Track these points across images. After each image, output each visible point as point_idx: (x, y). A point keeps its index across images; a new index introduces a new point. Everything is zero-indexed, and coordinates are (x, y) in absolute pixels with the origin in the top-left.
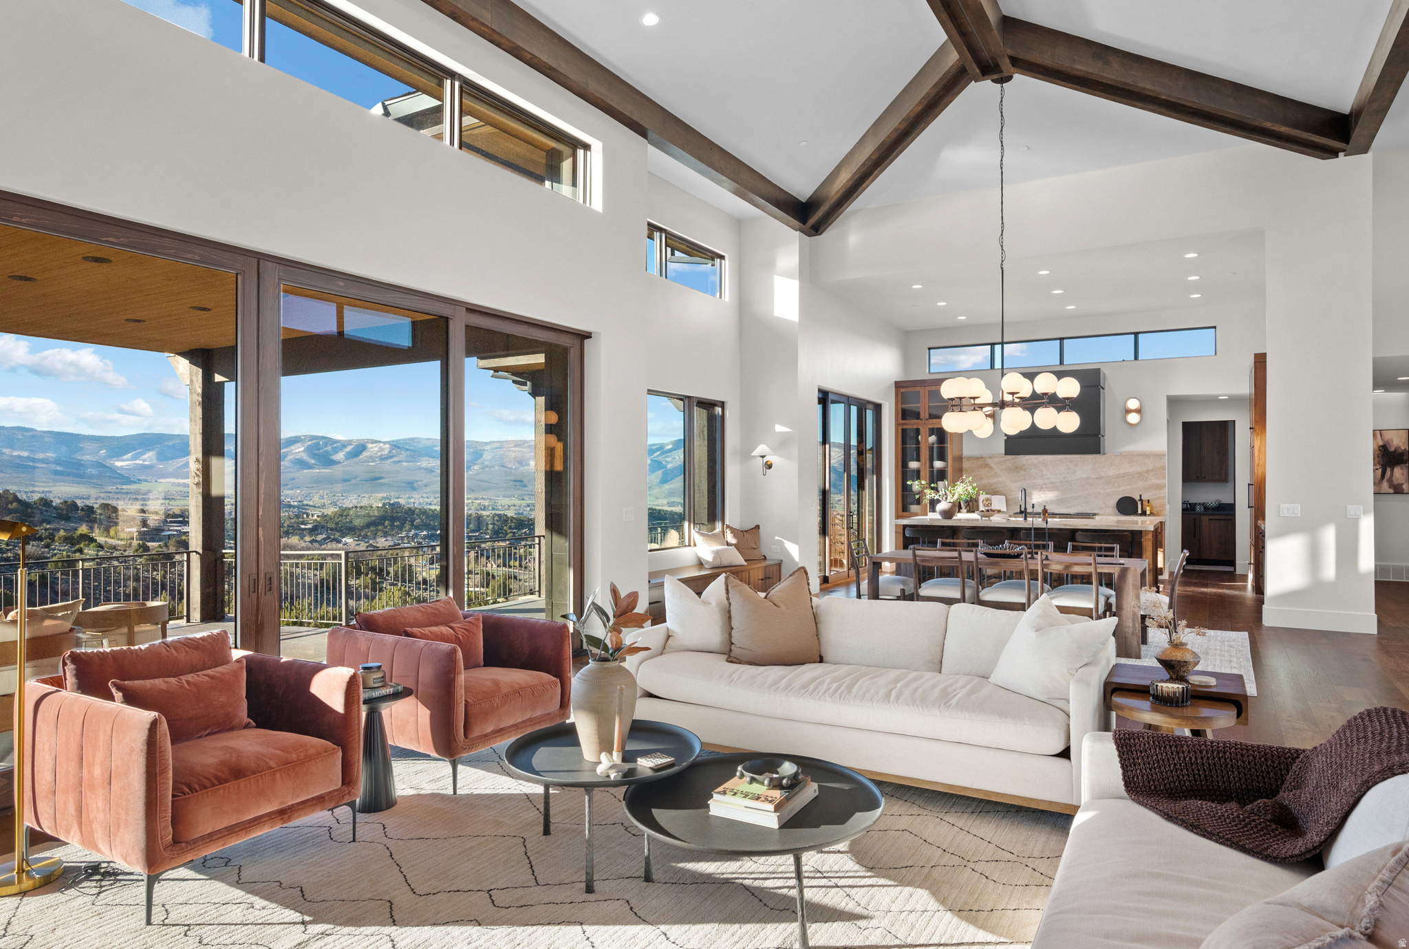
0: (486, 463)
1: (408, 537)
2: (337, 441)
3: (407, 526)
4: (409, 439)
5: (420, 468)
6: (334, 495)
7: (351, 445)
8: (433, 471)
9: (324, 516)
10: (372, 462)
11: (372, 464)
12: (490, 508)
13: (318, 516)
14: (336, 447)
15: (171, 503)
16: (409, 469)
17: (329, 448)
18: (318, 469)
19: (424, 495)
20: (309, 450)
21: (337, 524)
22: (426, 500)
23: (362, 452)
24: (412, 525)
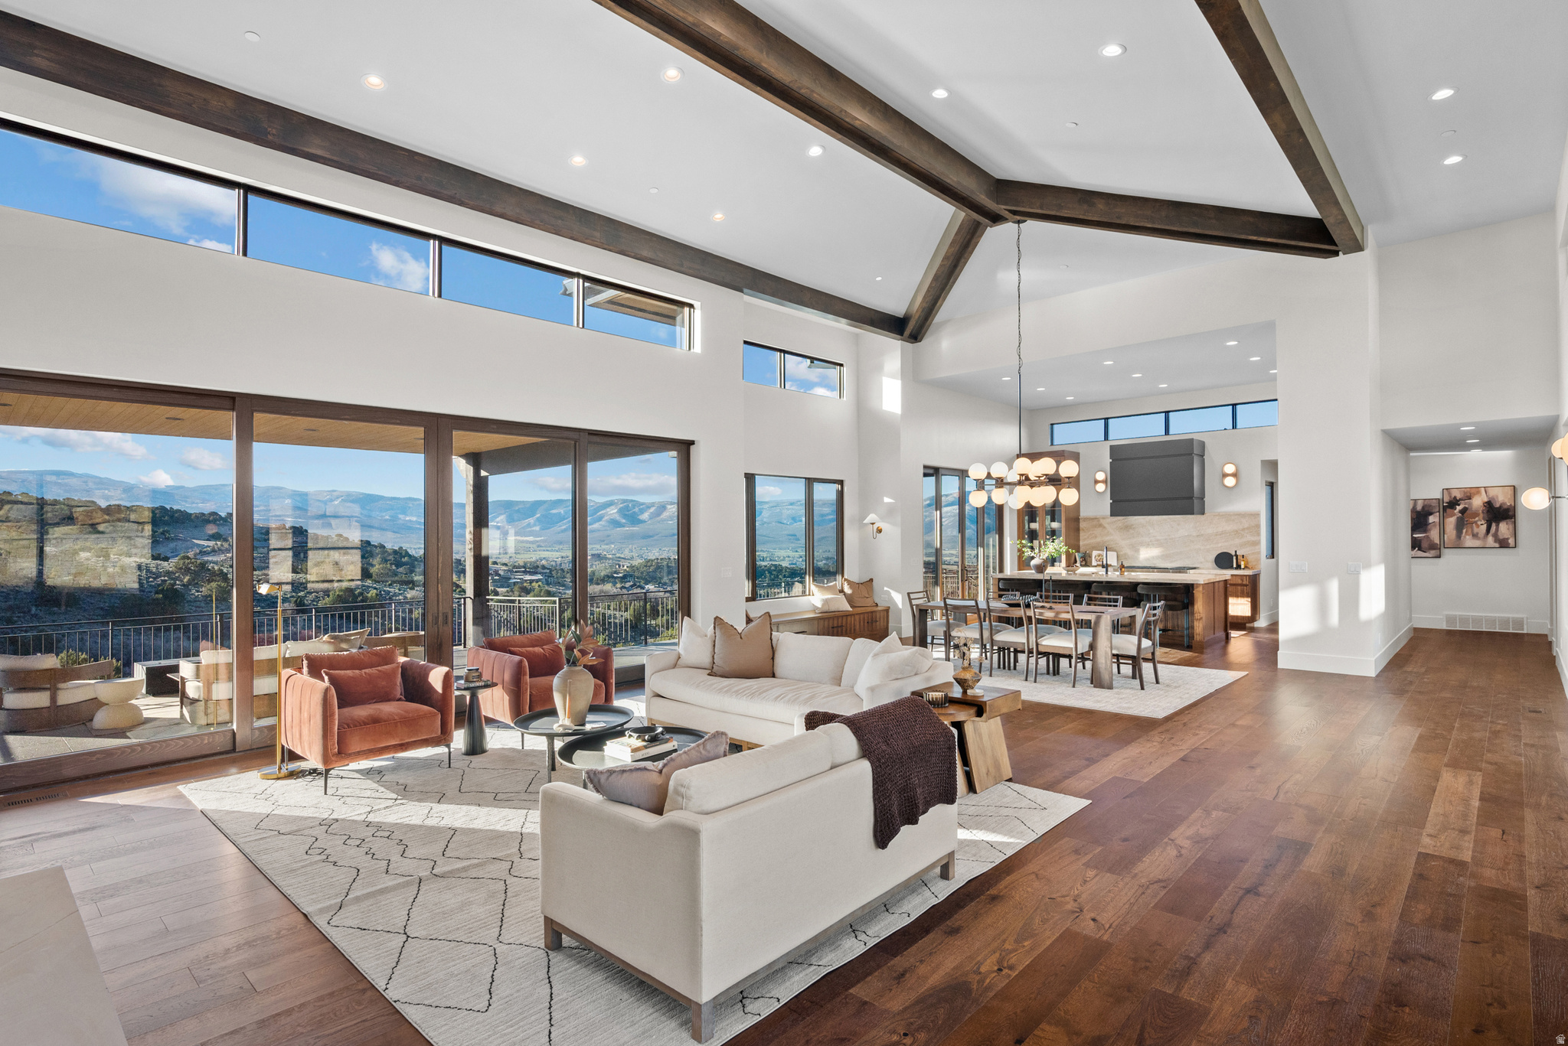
0: (765, 520)
2: (643, 504)
6: (641, 549)
7: (654, 506)
9: (632, 567)
12: (768, 559)
14: (642, 509)
17: (636, 510)
20: (620, 511)
21: (642, 573)
23: (663, 512)
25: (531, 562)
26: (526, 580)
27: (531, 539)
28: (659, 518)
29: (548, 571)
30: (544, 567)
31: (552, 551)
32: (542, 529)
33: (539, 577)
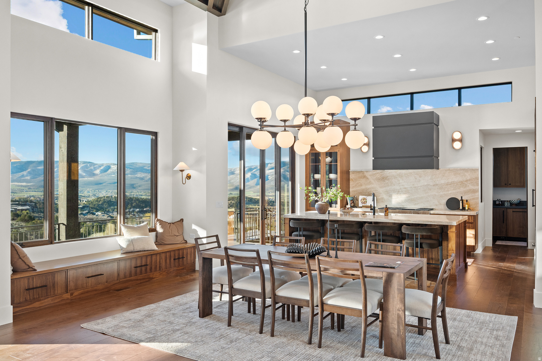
1: (129, 212)
2: (96, 164)
3: (129, 206)
4: (132, 163)
5: (137, 178)
6: (95, 191)
7: (103, 166)
8: (143, 179)
9: (88, 201)
10: (113, 174)
11: (113, 175)
13: (85, 201)
14: (95, 167)
15: (15, 195)
16: (131, 178)
17: (92, 168)
18: (87, 178)
19: (139, 191)
21: (95, 205)
22: (140, 193)
23: (108, 169)
24: (132, 206)
25: (23, 198)
26: (19, 210)
27: (24, 184)
28: (106, 173)
29: (34, 204)
30: (31, 201)
31: (38, 191)
32: (31, 178)
33: (28, 207)
